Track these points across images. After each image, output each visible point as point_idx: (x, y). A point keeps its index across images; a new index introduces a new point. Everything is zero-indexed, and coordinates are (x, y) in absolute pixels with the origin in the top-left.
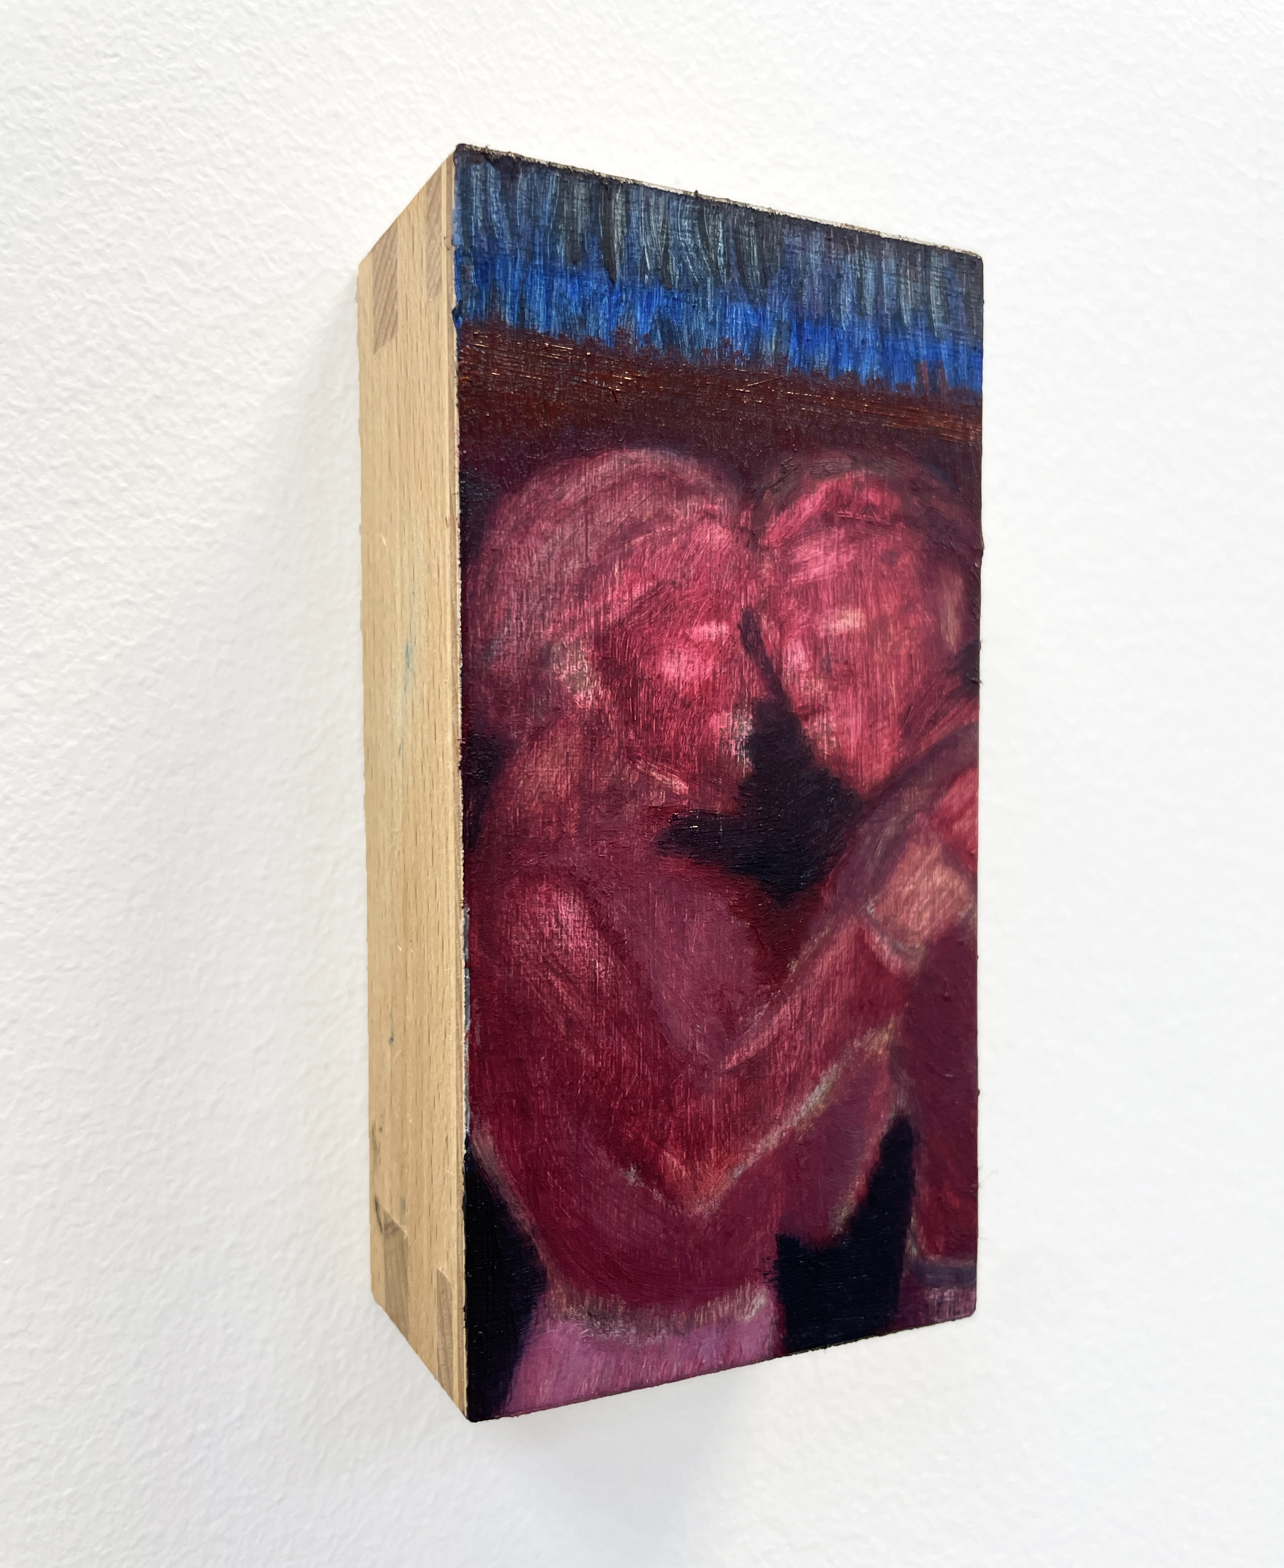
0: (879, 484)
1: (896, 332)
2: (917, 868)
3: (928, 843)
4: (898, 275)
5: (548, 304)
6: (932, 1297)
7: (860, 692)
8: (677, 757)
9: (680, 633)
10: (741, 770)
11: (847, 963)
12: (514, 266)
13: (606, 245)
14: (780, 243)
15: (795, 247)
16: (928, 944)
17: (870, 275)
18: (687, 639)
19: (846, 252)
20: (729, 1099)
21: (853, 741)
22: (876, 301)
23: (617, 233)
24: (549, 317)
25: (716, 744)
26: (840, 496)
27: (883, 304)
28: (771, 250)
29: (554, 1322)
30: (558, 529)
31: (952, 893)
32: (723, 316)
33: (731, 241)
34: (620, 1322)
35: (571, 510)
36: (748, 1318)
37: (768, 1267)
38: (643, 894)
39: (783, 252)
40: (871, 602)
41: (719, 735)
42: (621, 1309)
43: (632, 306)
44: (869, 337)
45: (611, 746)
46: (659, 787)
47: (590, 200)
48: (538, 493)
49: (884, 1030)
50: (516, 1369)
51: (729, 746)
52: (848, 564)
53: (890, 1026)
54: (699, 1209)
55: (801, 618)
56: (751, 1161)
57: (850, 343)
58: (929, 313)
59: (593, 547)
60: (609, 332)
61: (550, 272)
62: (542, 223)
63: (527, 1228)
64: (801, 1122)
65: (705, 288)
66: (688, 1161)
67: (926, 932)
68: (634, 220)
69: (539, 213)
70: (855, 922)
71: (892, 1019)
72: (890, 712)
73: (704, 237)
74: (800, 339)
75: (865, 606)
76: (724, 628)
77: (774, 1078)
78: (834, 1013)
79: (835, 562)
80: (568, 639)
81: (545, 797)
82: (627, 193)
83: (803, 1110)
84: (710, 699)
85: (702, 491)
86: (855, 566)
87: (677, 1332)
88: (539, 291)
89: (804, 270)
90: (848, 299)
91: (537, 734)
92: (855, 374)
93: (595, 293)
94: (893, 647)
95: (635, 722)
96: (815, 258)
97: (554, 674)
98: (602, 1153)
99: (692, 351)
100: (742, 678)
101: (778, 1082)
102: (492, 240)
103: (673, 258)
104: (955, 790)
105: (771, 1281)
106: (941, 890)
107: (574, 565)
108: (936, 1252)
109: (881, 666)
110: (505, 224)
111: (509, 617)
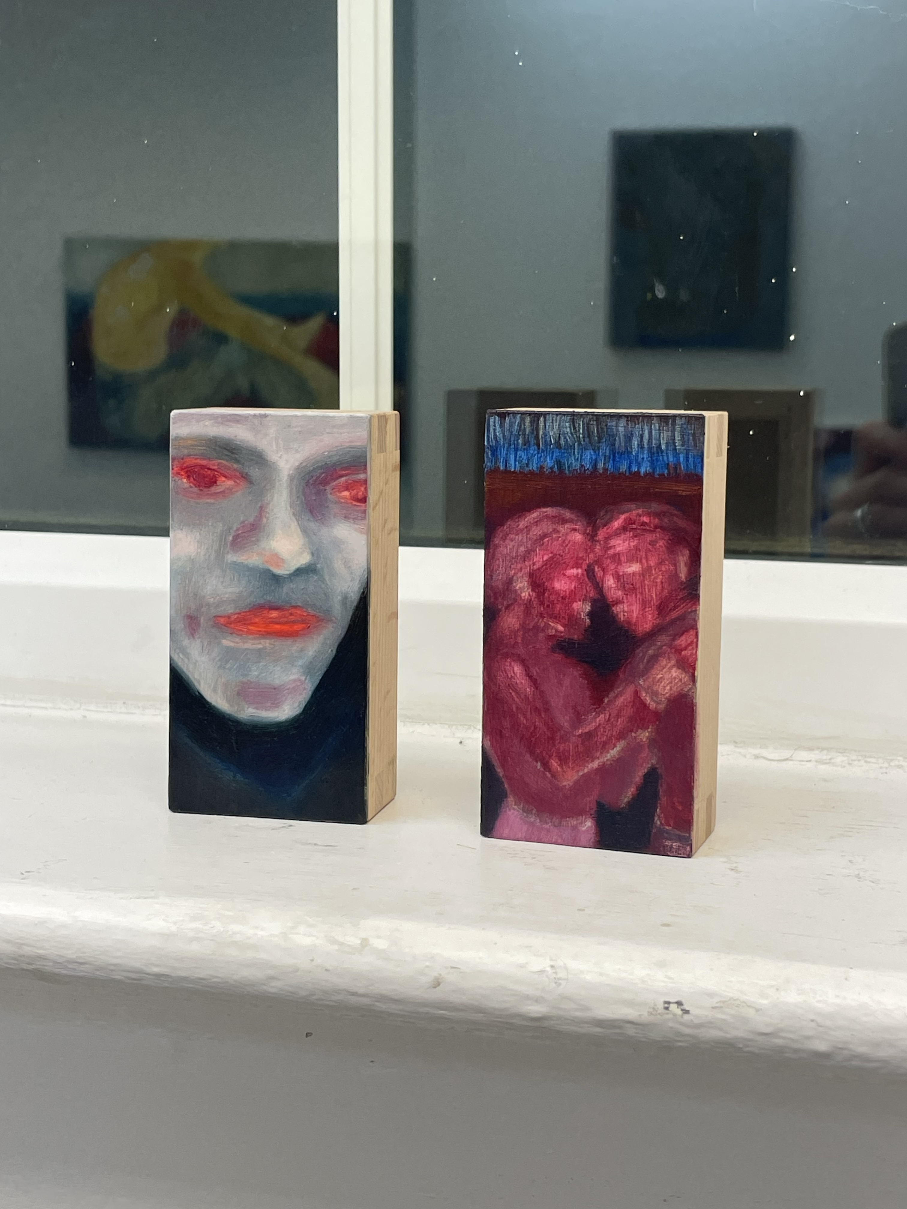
0: (649, 514)
1: (658, 453)
2: (664, 668)
3: (669, 659)
4: (659, 430)
5: (515, 461)
6: (667, 844)
7: (638, 596)
8: (559, 617)
9: (562, 572)
10: (585, 623)
11: (630, 702)
12: (504, 450)
13: (537, 437)
14: (606, 425)
15: (613, 426)
16: (669, 700)
17: (646, 433)
18: (564, 575)
19: (635, 424)
20: (577, 746)
21: (635, 615)
22: (649, 442)
23: (541, 433)
24: (515, 465)
25: (575, 614)
26: (630, 519)
27: (652, 442)
28: (602, 429)
29: (510, 810)
30: (517, 537)
31: (681, 680)
32: (581, 456)
33: (586, 428)
34: (534, 817)
35: (522, 530)
36: (584, 829)
37: (593, 812)
38: (545, 666)
39: (607, 429)
40: (644, 561)
41: (576, 610)
42: (534, 812)
43: (546, 457)
44: (645, 456)
45: (535, 612)
46: (552, 629)
47: (531, 422)
48: (510, 525)
49: (646, 731)
50: (496, 822)
51: (580, 615)
52: (634, 546)
53: (649, 730)
54: (565, 783)
55: (612, 567)
56: (586, 770)
57: (636, 460)
58: (674, 443)
59: (530, 542)
60: (537, 468)
61: (516, 450)
62: (514, 433)
63: (501, 775)
64: (607, 760)
65: (574, 447)
66: (561, 765)
67: (667, 695)
68: (547, 427)
69: (513, 430)
70: (634, 686)
71: (650, 727)
72: (652, 604)
73: (575, 428)
74: (614, 460)
75: (641, 562)
76: (580, 571)
77: (596, 741)
78: (623, 721)
79: (628, 545)
80: (520, 575)
81: (510, 629)
82: (545, 418)
83: (609, 756)
84: (573, 597)
85: (571, 521)
86: (637, 547)
87: (555, 826)
88: (512, 457)
89: (616, 434)
90: (636, 443)
91: (508, 607)
92: (638, 472)
93: (532, 454)
94: (654, 578)
95: (544, 605)
96: (621, 429)
97: (515, 587)
98: (528, 755)
99: (569, 470)
100: (586, 589)
101: (598, 743)
102: (496, 441)
103: (562, 438)
104: (683, 637)
105: (594, 817)
106: (675, 678)
107: (522, 549)
108: (670, 825)
109: (648, 586)
110: (501, 435)
111: (499, 568)
